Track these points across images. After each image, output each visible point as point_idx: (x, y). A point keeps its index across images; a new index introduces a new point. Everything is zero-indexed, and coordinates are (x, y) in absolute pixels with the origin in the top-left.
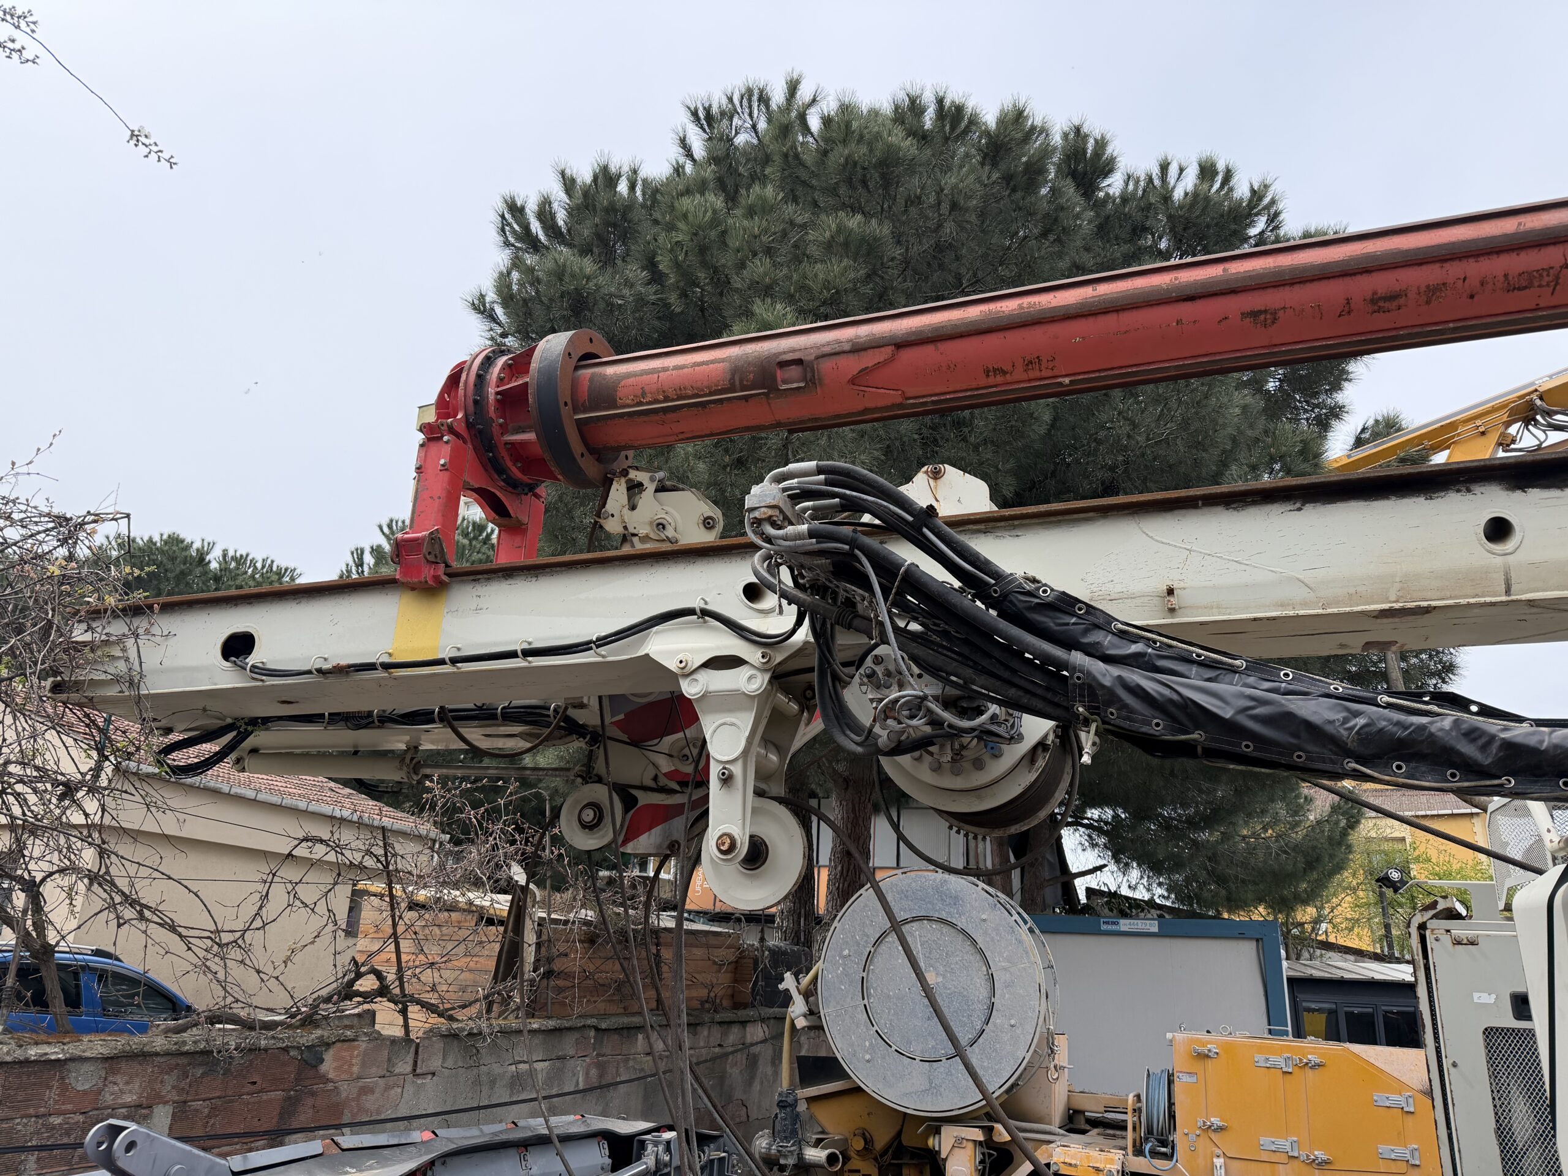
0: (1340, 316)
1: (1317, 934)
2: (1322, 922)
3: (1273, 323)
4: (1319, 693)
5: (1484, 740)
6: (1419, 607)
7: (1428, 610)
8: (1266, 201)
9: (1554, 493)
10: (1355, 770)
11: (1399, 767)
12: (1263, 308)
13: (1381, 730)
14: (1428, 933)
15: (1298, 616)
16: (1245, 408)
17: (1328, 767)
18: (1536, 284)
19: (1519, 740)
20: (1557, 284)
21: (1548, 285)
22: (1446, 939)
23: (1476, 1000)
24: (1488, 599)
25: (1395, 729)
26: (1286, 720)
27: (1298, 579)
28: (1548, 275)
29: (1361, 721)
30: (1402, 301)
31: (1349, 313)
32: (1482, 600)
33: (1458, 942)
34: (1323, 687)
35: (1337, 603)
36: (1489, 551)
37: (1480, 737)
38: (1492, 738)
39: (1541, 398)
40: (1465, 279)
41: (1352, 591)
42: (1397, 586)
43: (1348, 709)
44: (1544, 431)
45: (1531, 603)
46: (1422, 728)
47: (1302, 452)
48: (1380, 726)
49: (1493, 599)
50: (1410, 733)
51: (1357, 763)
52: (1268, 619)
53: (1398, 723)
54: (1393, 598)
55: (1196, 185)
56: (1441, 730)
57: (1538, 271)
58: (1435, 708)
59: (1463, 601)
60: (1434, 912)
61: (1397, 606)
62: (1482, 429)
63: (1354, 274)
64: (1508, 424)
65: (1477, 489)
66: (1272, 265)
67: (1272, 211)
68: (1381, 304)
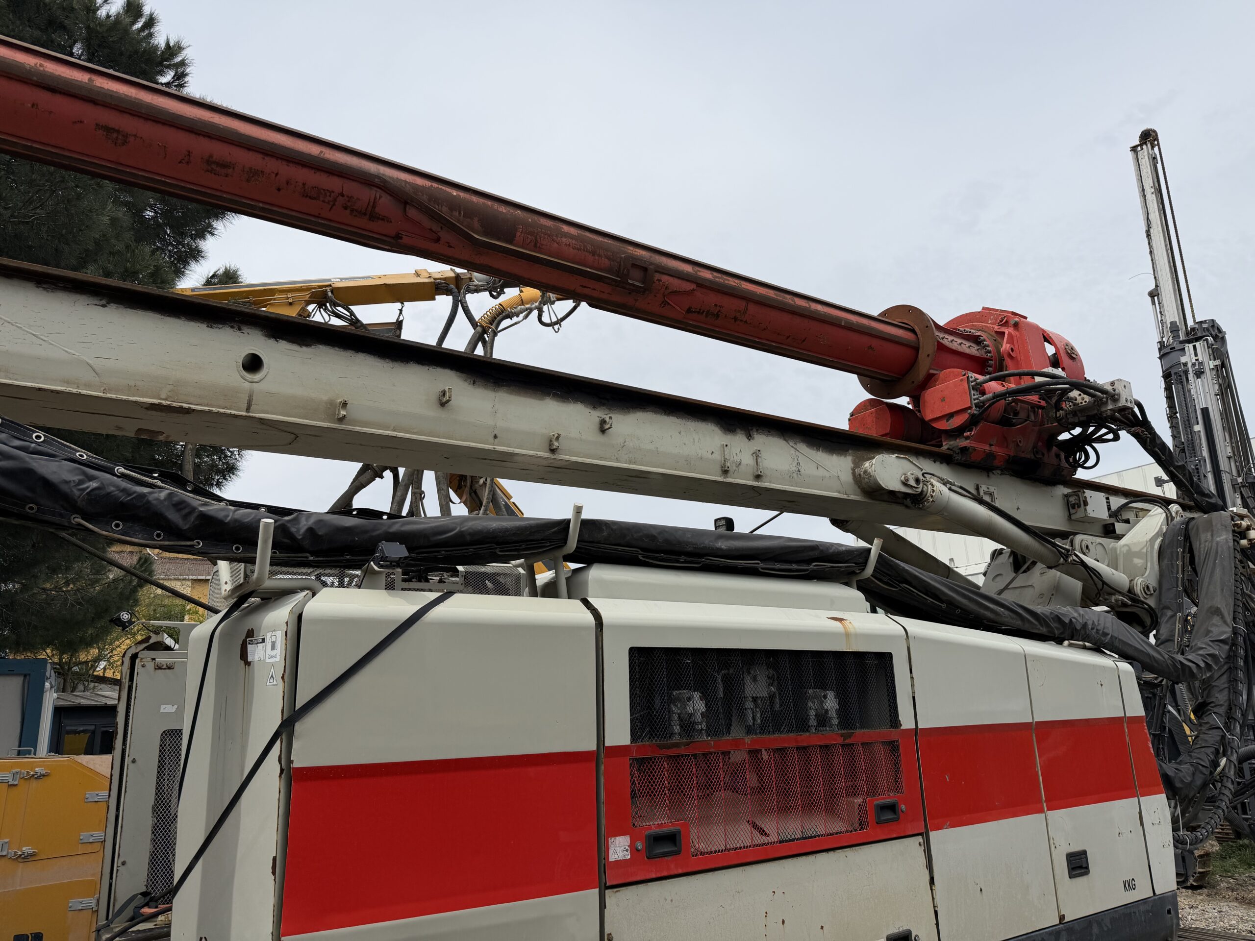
0: (180, 162)
1: (94, 671)
2: (101, 660)
3: (123, 144)
4: (65, 457)
5: (187, 510)
6: (181, 407)
7: (188, 411)
8: (177, 59)
9: (295, 347)
10: (79, 524)
11: (117, 525)
12: (117, 128)
13: (109, 494)
14: (138, 661)
15: (80, 394)
16: (114, 221)
17: (57, 520)
18: (321, 199)
19: (212, 513)
20: (334, 205)
21: (328, 203)
22: (150, 666)
23: (162, 711)
24: (233, 412)
25: (120, 494)
26: (26, 475)
27: (88, 364)
28: (330, 196)
29: (94, 484)
30: (230, 171)
31: (188, 163)
32: (229, 411)
33: (159, 667)
34: (71, 453)
35: (117, 391)
36: (242, 377)
37: (185, 508)
38: (194, 509)
39: (332, 292)
40: (277, 174)
41: (132, 383)
42: (169, 387)
43: (84, 473)
44: (329, 315)
45: (261, 420)
46: (143, 496)
47: (152, 275)
48: (109, 491)
49: (236, 413)
50: (132, 499)
51: (83, 519)
52: (52, 391)
53: (124, 490)
54: (163, 396)
55: (118, 14)
56: (157, 499)
57: (324, 190)
58: (159, 483)
59: (215, 410)
60: (146, 645)
61: (164, 403)
62: (290, 300)
63: (199, 134)
64: (309, 303)
65: (246, 329)
66: (134, 95)
67: (180, 70)
68: (214, 167)
